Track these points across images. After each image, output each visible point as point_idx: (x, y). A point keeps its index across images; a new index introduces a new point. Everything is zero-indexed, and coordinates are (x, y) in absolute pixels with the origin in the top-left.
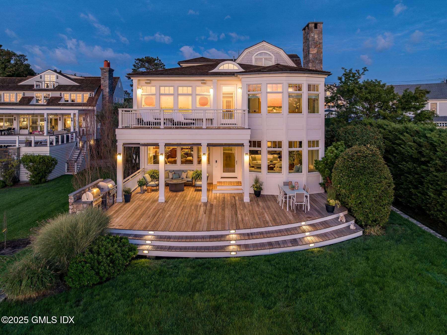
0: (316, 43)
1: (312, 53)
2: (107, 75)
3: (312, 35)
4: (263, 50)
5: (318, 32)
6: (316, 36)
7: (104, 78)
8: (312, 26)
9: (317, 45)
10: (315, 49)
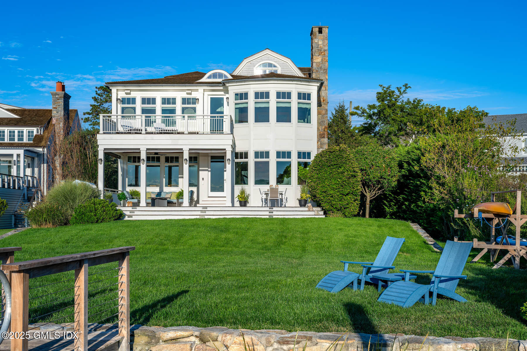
0: (321, 50)
1: (316, 61)
2: (61, 102)
3: (316, 41)
4: (267, 60)
5: (322, 37)
6: (320, 43)
7: (57, 107)
8: (316, 30)
9: (322, 53)
10: (319, 57)
